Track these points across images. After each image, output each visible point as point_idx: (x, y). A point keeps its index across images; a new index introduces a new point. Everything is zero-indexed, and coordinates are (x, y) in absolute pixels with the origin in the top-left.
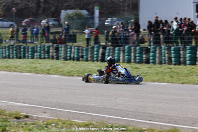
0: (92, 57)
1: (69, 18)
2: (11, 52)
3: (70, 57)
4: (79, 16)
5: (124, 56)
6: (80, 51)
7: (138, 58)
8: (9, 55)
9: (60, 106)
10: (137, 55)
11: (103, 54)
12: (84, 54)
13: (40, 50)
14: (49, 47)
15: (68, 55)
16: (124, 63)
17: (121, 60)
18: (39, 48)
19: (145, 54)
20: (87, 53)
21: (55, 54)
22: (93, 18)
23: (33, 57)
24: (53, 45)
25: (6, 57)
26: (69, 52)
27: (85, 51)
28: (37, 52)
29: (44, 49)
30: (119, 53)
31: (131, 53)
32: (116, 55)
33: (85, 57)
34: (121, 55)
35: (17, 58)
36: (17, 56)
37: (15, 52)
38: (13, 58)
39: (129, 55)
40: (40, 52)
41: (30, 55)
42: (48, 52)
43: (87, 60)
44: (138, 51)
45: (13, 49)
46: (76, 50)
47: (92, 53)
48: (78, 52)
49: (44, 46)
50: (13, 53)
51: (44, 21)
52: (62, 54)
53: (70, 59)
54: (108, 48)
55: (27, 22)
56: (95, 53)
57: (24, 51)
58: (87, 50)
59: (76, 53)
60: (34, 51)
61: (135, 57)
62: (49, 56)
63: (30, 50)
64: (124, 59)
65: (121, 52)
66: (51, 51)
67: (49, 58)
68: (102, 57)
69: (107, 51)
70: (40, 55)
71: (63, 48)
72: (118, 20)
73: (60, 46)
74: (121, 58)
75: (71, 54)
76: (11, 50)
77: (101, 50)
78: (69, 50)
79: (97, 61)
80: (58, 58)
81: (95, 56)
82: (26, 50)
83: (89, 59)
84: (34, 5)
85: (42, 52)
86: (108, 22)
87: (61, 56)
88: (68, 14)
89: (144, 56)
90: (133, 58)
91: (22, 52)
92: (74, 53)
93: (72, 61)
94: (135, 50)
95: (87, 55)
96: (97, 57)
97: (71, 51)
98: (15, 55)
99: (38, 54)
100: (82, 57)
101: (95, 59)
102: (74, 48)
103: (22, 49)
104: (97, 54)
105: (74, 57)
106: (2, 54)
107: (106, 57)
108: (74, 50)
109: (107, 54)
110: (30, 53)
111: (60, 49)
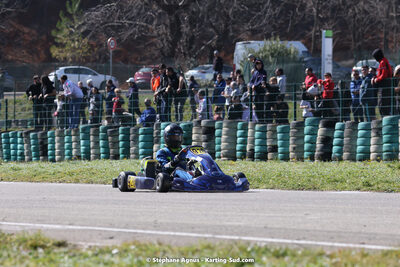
0: (299, 150)
2: (92, 144)
3: (243, 150)
5: (379, 144)
6: (268, 135)
8: (87, 152)
11: (327, 141)
12: (279, 143)
14: (188, 128)
15: (238, 147)
16: (378, 161)
17: (372, 156)
20: (285, 140)
21: (203, 145)
24: (199, 122)
25: (78, 158)
26: (239, 140)
27: (279, 136)
28: (158, 142)
30: (367, 137)
32: (359, 141)
33: (280, 150)
34: (372, 141)
35: (107, 157)
36: (106, 152)
37: (101, 143)
38: (98, 156)
39: (393, 141)
41: (141, 151)
42: (188, 140)
43: (286, 158)
45: (96, 135)
46: (257, 134)
47: (299, 137)
48: (263, 138)
50: (97, 147)
51: (191, 72)
52: (223, 145)
53: (243, 157)
54: (338, 125)
55: (145, 74)
56: (307, 138)
57: (126, 139)
58: (285, 131)
59: (257, 142)
60: (151, 138)
63: (141, 137)
64: (379, 152)
65: (373, 134)
66: (194, 137)
68: (323, 149)
69: (336, 133)
71: (225, 129)
73: (217, 124)
74: (372, 148)
75: (244, 142)
76: (92, 138)
77: (321, 131)
78: (239, 133)
79: (312, 158)
81: (306, 146)
82: (132, 136)
83: (291, 154)
87: (220, 150)
91: (121, 143)
92: (253, 142)
95: (285, 145)
96: (312, 150)
97: (244, 135)
98: (102, 150)
100: (274, 149)
101: (306, 154)
102: (253, 128)
103: (121, 136)
104: (312, 142)
105: (252, 150)
106: (70, 148)
107: (335, 149)
108: (253, 133)
109: (335, 141)
110: (141, 144)
111: (217, 132)
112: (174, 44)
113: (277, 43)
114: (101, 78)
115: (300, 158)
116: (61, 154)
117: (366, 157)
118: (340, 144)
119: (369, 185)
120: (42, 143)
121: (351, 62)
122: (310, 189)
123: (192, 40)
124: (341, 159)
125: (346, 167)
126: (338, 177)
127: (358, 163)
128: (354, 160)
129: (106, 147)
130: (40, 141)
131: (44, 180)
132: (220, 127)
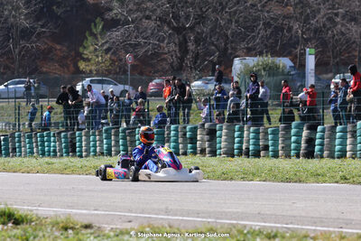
0: (287, 149)
2: (113, 143)
3: (240, 149)
5: (354, 144)
6: (261, 136)
8: (109, 150)
11: (311, 141)
12: (270, 143)
13: (176, 135)
14: (194, 130)
15: (236, 146)
16: (354, 158)
17: (348, 154)
18: (173, 133)
20: (275, 141)
21: (207, 144)
22: (303, 76)
24: (203, 125)
25: (102, 154)
26: (236, 140)
27: (270, 137)
28: (168, 141)
29: (185, 134)
30: (344, 138)
32: (337, 141)
33: (271, 148)
34: (349, 141)
36: (125, 150)
37: (121, 142)
40: (176, 141)
42: (193, 140)
43: (276, 156)
45: (117, 135)
46: (252, 135)
47: (287, 138)
48: (257, 138)
49: (185, 128)
50: (117, 145)
52: (223, 144)
53: (240, 154)
54: (319, 128)
56: (293, 139)
58: (275, 133)
59: (251, 142)
60: (162, 138)
62: (194, 148)
64: (354, 151)
65: (349, 136)
66: (199, 137)
67: (194, 153)
68: (307, 148)
69: (318, 135)
70: (176, 148)
71: (224, 131)
73: (218, 126)
74: (348, 148)
75: (241, 142)
76: (113, 138)
77: (305, 133)
79: (298, 156)
80: (213, 153)
81: (293, 146)
83: (280, 152)
85: (180, 140)
87: (220, 148)
91: (137, 142)
92: (248, 141)
95: (275, 144)
96: (298, 149)
97: (241, 136)
98: (121, 148)
99: (172, 144)
100: (266, 148)
101: (293, 152)
102: (248, 130)
103: (137, 136)
104: (298, 142)
105: (248, 149)
106: (95, 146)
107: (317, 148)
108: (249, 134)
109: (317, 142)
111: (218, 133)
112: (182, 59)
113: (269, 59)
114: (121, 87)
115: (288, 156)
116: (88, 151)
117: (343, 155)
118: (322, 144)
119: (346, 179)
120: (71, 142)
121: (330, 75)
122: (296, 182)
123: (197, 56)
124: (322, 157)
125: (327, 163)
126: (319, 171)
127: (336, 160)
128: (333, 157)
129: (125, 145)
130: (70, 140)
132: (221, 130)
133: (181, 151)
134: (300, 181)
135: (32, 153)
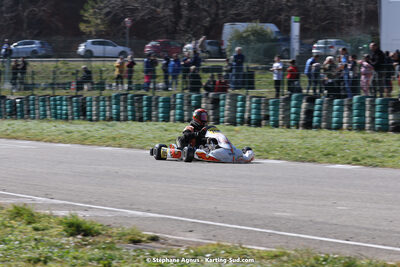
0: (287, 118)
1: (240, 39)
2: (122, 108)
3: (242, 117)
4: (260, 36)
5: (350, 117)
6: (263, 105)
7: (378, 120)
8: (118, 114)
9: (221, 217)
10: (377, 114)
11: (309, 113)
12: (271, 113)
13: (182, 103)
14: (199, 99)
15: (238, 114)
16: (350, 130)
17: (345, 126)
18: (178, 101)
19: (393, 112)
20: (276, 111)
21: (211, 112)
22: (288, 40)
23: (166, 119)
24: (207, 94)
25: (111, 119)
26: (239, 109)
27: (271, 107)
28: (174, 108)
29: (190, 102)
30: (340, 111)
31: (364, 110)
32: (335, 114)
33: (272, 118)
34: (345, 114)
35: (134, 120)
36: (133, 115)
37: (129, 107)
38: (126, 119)
39: (361, 115)
40: (181, 109)
41: (161, 115)
43: (276, 125)
44: (378, 108)
45: (125, 101)
46: (254, 105)
47: (287, 110)
48: (258, 109)
49: (190, 96)
50: (126, 110)
51: (188, 46)
52: (226, 113)
53: (242, 123)
54: (318, 101)
55: (153, 46)
56: (293, 110)
57: (149, 105)
58: (276, 104)
59: (253, 111)
60: (169, 105)
61: (373, 119)
63: (161, 104)
64: (350, 123)
65: (346, 109)
66: (203, 105)
68: (305, 119)
69: (317, 107)
70: (182, 115)
71: (228, 101)
72: (337, 43)
73: (221, 96)
74: (345, 120)
75: (243, 112)
76: (122, 103)
77: (304, 105)
78: (239, 104)
79: (297, 126)
80: (217, 121)
81: (293, 116)
82: (154, 103)
83: (281, 122)
84: (167, 12)
85: (185, 108)
86: (318, 48)
87: (223, 117)
88: (237, 31)
89: (391, 117)
90: (368, 120)
91: (145, 109)
92: (250, 111)
93: (245, 127)
94: (373, 106)
95: (276, 114)
96: (297, 119)
97: (243, 106)
98: (130, 113)
99: (178, 111)
100: (267, 118)
101: (292, 123)
102: (250, 101)
103: (145, 103)
104: (297, 113)
105: (249, 118)
106: (104, 111)
107: (315, 119)
108: (251, 104)
109: (316, 113)
110: (160, 110)
111: (222, 102)
112: (176, 23)
113: (257, 25)
114: (120, 49)
115: (288, 126)
116: (98, 115)
117: (339, 127)
118: (319, 116)
119: (358, 161)
120: (82, 106)
123: (189, 21)
124: (318, 127)
127: (334, 132)
128: (330, 129)
129: (133, 111)
130: (80, 104)
131: (93, 144)
132: (224, 99)
133: (186, 118)
134: (314, 161)
135: (45, 115)
